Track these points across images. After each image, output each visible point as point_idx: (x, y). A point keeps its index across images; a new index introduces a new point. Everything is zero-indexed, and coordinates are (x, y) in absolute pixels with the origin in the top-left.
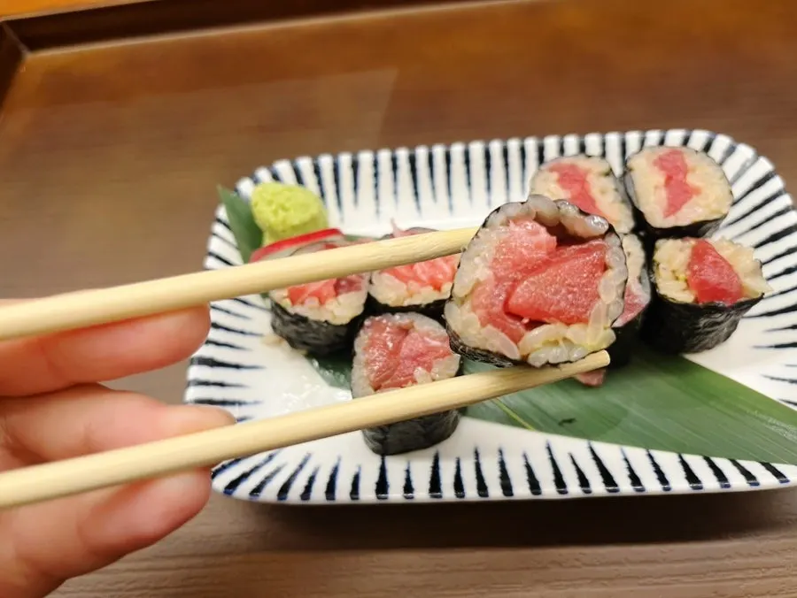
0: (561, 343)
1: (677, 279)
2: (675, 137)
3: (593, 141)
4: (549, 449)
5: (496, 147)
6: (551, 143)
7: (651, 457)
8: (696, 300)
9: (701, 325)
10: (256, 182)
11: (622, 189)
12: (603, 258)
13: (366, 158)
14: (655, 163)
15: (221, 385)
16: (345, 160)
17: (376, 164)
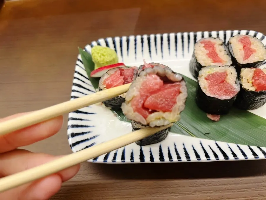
0: (161, 119)
1: (249, 82)
2: (243, 32)
3: (214, 34)
4: (201, 143)
5: (179, 35)
6: (199, 34)
7: (238, 146)
8: (256, 90)
9: (257, 100)
10: (92, 46)
11: (227, 50)
12: (179, 89)
13: (132, 38)
14: (239, 41)
15: (81, 120)
16: (124, 39)
17: (135, 40)
